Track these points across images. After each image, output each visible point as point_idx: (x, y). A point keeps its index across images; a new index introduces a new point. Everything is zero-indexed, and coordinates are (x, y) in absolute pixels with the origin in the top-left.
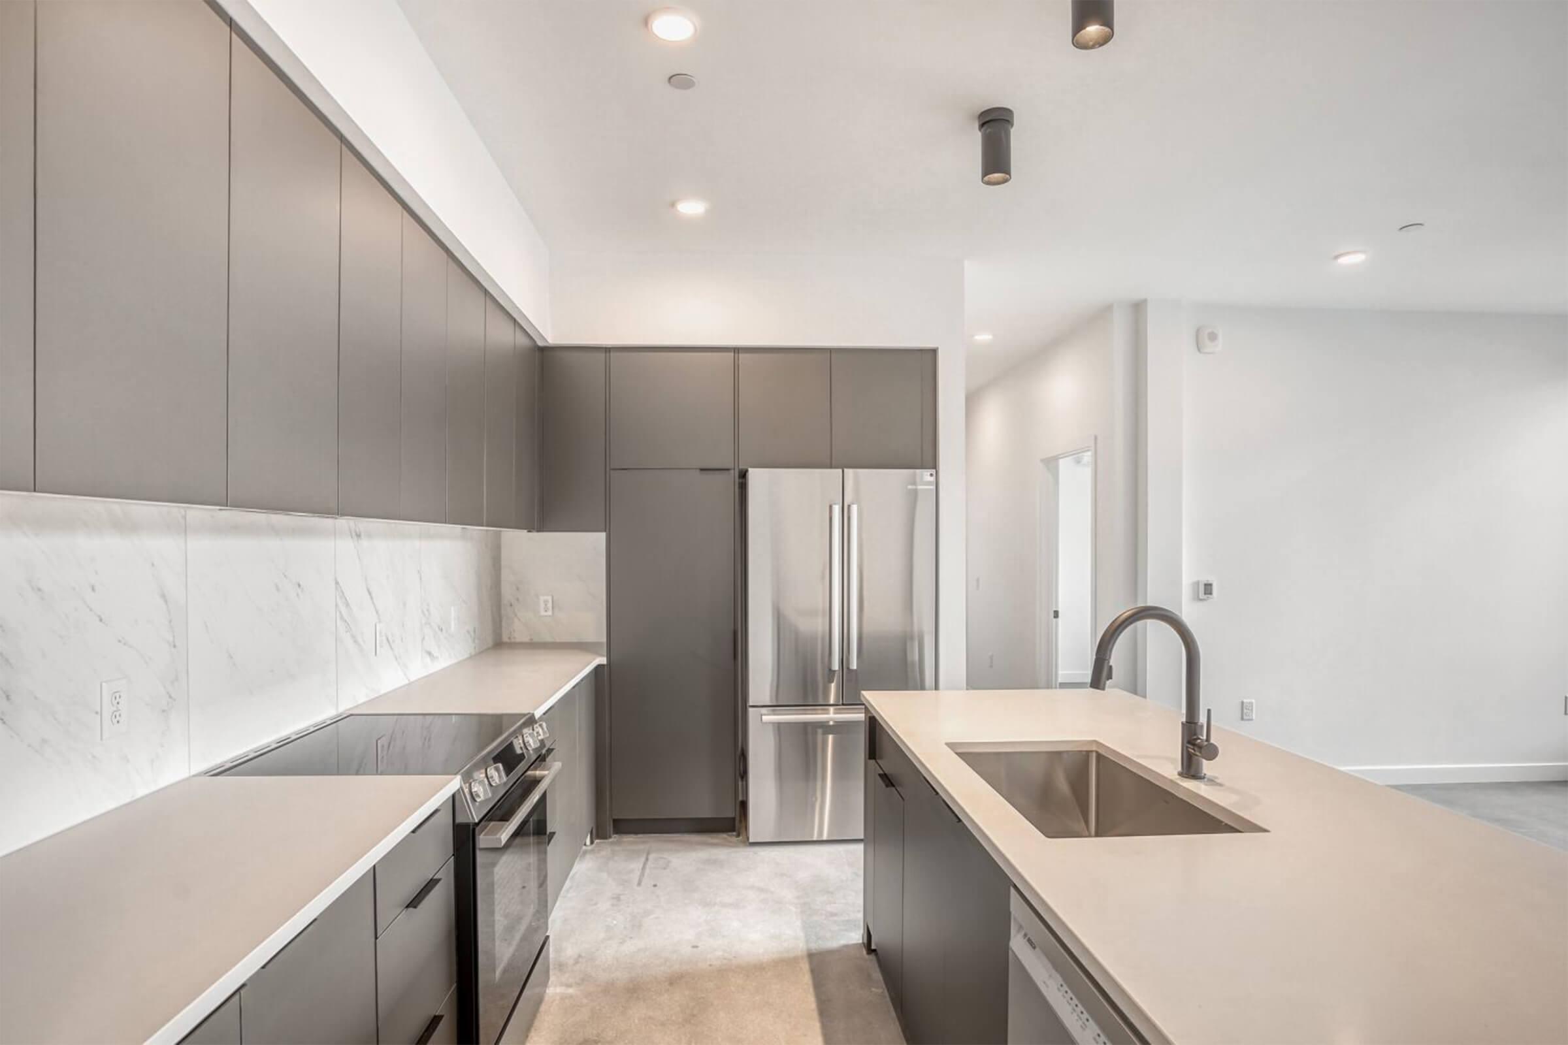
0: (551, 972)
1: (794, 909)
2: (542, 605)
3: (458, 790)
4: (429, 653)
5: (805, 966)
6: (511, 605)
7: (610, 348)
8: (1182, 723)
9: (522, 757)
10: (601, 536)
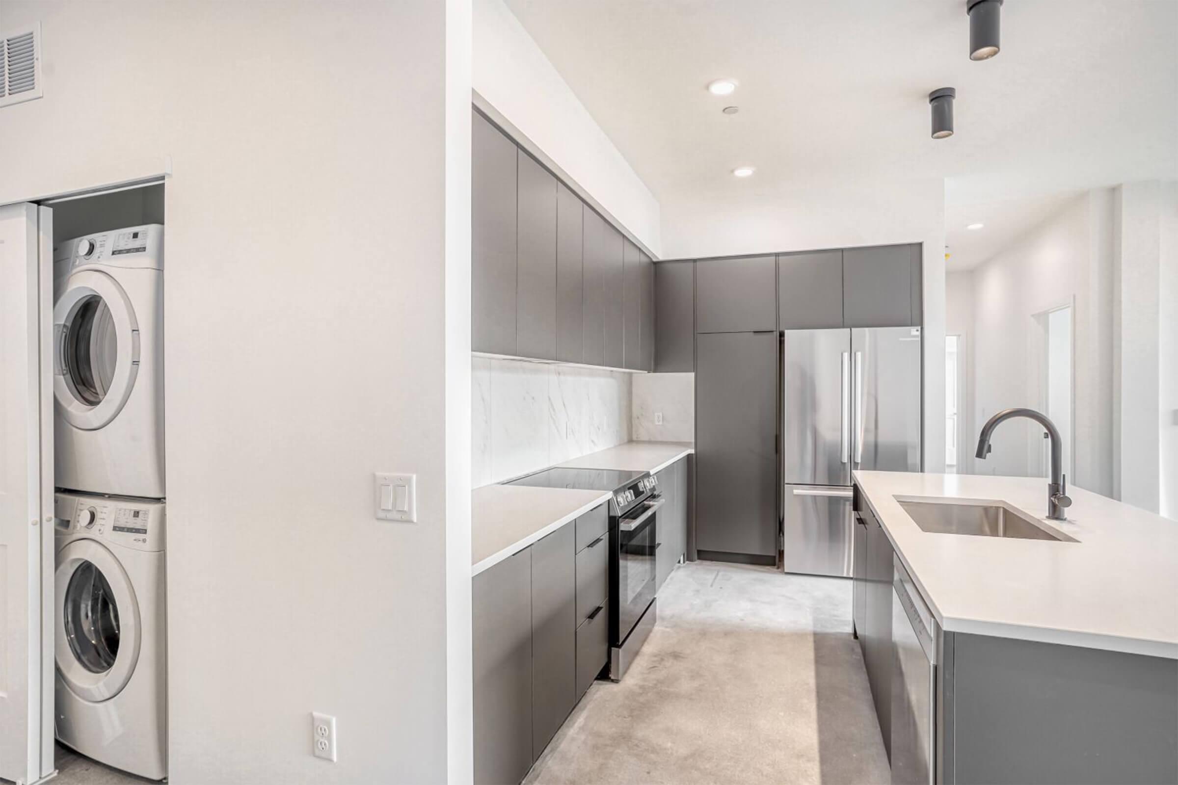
0: (657, 620)
1: (808, 610)
2: (656, 418)
3: (611, 499)
4: (593, 441)
5: (811, 639)
6: (638, 418)
7: (696, 260)
8: (1049, 485)
9: (643, 492)
10: (692, 375)
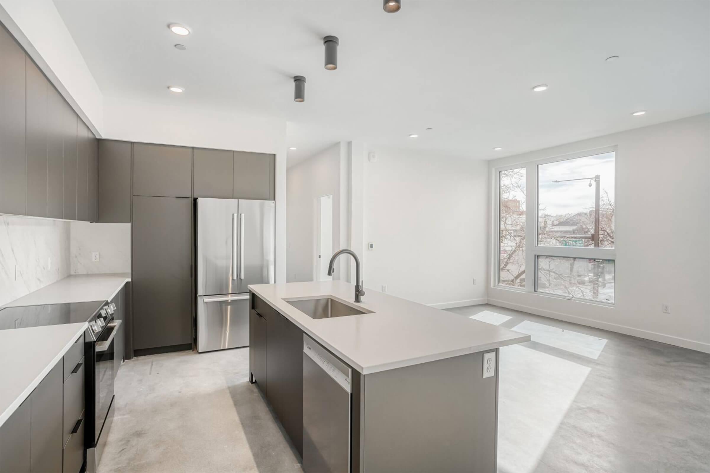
1: (220, 374)
2: (93, 256)
3: (87, 329)
4: (39, 280)
5: (228, 392)
6: (76, 257)
7: (132, 142)
8: (355, 286)
9: (106, 318)
10: (129, 225)
